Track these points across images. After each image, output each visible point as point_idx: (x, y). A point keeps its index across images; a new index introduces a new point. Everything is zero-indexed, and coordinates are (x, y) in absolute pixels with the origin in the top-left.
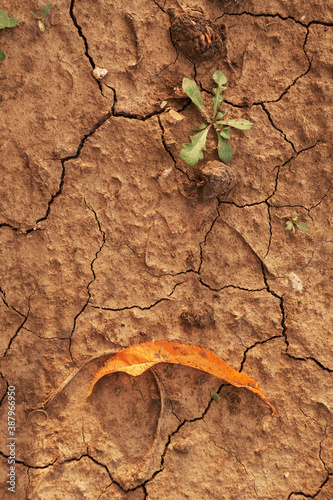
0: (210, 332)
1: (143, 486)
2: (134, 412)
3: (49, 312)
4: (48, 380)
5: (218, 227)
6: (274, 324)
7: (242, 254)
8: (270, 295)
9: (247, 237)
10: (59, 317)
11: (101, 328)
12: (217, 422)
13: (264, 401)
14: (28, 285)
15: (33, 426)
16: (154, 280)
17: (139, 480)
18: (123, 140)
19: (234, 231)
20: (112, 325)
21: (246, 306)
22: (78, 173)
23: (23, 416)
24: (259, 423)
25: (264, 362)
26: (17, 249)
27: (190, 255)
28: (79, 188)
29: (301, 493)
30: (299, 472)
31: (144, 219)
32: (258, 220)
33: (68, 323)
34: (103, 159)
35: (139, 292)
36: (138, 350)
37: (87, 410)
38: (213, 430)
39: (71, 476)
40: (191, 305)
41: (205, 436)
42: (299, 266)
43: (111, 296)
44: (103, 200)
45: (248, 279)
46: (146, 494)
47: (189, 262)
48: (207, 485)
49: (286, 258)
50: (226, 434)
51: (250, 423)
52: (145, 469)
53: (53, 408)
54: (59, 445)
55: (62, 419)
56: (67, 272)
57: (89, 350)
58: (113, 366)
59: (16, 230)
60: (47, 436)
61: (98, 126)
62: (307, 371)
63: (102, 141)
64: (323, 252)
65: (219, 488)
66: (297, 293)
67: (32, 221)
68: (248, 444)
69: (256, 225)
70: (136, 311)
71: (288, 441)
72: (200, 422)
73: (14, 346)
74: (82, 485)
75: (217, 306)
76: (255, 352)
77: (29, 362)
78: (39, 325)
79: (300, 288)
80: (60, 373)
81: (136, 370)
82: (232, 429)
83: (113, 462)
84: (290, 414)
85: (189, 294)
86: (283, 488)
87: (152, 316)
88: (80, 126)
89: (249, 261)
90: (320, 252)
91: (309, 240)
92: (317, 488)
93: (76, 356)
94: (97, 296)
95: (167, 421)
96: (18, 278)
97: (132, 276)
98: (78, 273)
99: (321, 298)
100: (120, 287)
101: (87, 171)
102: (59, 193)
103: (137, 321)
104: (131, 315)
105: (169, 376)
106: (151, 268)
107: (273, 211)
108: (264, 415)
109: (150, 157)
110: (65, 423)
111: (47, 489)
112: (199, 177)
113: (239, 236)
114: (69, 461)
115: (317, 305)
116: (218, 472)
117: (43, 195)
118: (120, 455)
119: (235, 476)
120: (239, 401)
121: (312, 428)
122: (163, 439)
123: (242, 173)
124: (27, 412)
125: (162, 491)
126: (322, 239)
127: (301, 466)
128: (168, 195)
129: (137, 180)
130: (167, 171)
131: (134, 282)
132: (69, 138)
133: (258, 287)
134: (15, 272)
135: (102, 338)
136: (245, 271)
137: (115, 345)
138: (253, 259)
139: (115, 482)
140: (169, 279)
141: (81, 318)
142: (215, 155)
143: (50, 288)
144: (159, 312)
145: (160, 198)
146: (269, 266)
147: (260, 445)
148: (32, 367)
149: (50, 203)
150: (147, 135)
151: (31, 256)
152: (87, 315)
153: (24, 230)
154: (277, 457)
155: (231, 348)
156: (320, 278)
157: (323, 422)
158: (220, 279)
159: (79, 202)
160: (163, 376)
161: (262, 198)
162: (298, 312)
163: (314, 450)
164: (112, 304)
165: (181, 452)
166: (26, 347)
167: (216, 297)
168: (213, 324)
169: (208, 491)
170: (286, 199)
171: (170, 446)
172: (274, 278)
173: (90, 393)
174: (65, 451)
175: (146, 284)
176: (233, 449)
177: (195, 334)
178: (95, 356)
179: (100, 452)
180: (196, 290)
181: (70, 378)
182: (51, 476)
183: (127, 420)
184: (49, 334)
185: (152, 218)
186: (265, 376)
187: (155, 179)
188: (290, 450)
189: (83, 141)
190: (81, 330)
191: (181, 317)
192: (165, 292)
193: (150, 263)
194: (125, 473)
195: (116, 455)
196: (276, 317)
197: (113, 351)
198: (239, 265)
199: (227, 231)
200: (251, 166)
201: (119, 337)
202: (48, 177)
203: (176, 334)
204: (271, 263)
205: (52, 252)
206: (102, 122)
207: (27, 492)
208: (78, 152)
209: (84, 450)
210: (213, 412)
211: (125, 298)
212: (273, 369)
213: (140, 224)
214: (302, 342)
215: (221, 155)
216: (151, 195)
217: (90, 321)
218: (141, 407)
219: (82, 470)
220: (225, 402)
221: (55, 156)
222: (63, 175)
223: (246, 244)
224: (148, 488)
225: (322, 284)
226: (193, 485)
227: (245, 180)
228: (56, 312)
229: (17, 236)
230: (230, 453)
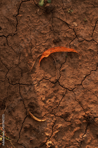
0: (61, 43)
1: (58, 81)
2: (50, 66)
3: (25, 51)
4: (30, 65)
5: (54, 19)
6: (74, 35)
7: (61, 23)
8: (70, 29)
9: (61, 18)
11: (37, 50)
12: (69, 62)
13: (77, 53)
14: (18, 46)
15: (30, 76)
16: (44, 36)
17: (56, 80)
18: (26, 7)
19: (58, 18)
20: (39, 49)
21: (66, 34)
22: (20, 18)
23: (27, 75)
24: (78, 58)
25: (74, 45)
26: (13, 39)
27: (50, 27)
28: (21, 21)
29: (93, 71)
30: (91, 66)
31: (37, 23)
32: (62, 14)
33: (29, 52)
34: (24, 13)
35: (42, 40)
36: (46, 52)
37: (40, 69)
38: (69, 64)
39: (42, 84)
40: (54, 38)
41: (67, 66)
42: (75, 20)
43: (36, 43)
44: (27, 22)
45: (65, 28)
46: (59, 82)
47: (50, 29)
48: (72, 76)
49: (71, 20)
50: (72, 64)
51: (76, 59)
52: (57, 77)
53: (33, 71)
54: (37, 78)
55: (36, 73)
56: (26, 41)
57: (36, 56)
58: (43, 57)
59: (11, 35)
60: (34, 77)
61: (20, 6)
62: (84, 43)
63: (23, 9)
64: (79, 15)
65: (74, 76)
66: (77, 27)
67: (14, 32)
68: (77, 64)
69: (62, 15)
70: (43, 44)
71: (86, 60)
72: (65, 63)
73: (20, 60)
74: (45, 85)
75: (60, 36)
76: (72, 43)
77: (25, 63)
78: (24, 54)
79: (77, 25)
80: (32, 63)
81: (47, 56)
82: (73, 62)
83: (50, 78)
84: (84, 54)
85: (53, 36)
86: (88, 71)
87: (47, 44)
88: (16, 7)
89: (63, 24)
90: (78, 15)
91: (75, 14)
92: (96, 68)
93: (34, 58)
94: (33, 43)
95: (58, 66)
96: (15, 46)
97: (39, 37)
98: (28, 40)
99: (82, 26)
100: (37, 40)
101: (21, 17)
102: (17, 24)
103: (44, 46)
104: (42, 45)
105: (55, 56)
106: (43, 33)
107: (65, 10)
108: (79, 56)
109: (34, 9)
110: (37, 74)
111: (38, 88)
112: (45, 8)
113: (59, 19)
114: (40, 81)
115: (82, 27)
116: (73, 72)
117: (14, 26)
118: (51, 76)
119: (77, 72)
120: (72, 55)
121: (90, 55)
122: (59, 70)
123: (55, 4)
124: (28, 74)
125: (62, 81)
126: (77, 12)
127: (91, 65)
128: (40, 16)
129: (33, 15)
130: (38, 10)
131: (40, 38)
132: (15, 11)
133: (67, 28)
134: (15, 45)
135: (37, 52)
136: (63, 26)
137: (41, 53)
138: (64, 23)
139: (52, 82)
140: (47, 34)
141: (32, 50)
142: (47, 2)
143: (23, 45)
144: (48, 42)
145: (39, 17)
146: (68, 23)
147: (80, 63)
148: (25, 64)
149: (16, 27)
150: (31, 4)
151: (17, 40)
152: (33, 49)
153: (13, 35)
154: (85, 65)
155: (66, 44)
156: (80, 21)
157: (92, 53)
158: (58, 30)
159: (22, 24)
160: (54, 56)
161: (61, 8)
162: (78, 31)
163: (92, 60)
164: (37, 44)
165: (64, 71)
166: (23, 60)
167: (59, 34)
168: (60, 40)
169: (72, 77)
170: (66, 6)
171: (61, 70)
172: (70, 25)
173: (39, 65)
174: (39, 79)
175: (43, 37)
176: (74, 66)
177: (58, 44)
178: (38, 57)
179: (46, 77)
180: (54, 34)
181: (34, 63)
182: (38, 86)
183: (50, 68)
184: (26, 56)
185: (39, 22)
186: (76, 48)
187: (36, 13)
188: (87, 62)
189: (18, 11)
190: (33, 52)
191: (53, 41)
192: (48, 37)
193: (42, 32)
194: (53, 79)
195: (50, 76)
196: (74, 34)
197: (41, 54)
198: (61, 25)
199: (56, 19)
200: (56, 2)
201: (41, 51)
202: (14, 21)
203: (53, 46)
204: (68, 22)
205: (20, 37)
206: (21, 5)
207: (34, 90)
208: (18, 13)
209: (43, 78)
210: (67, 60)
211: (40, 42)
212: (77, 45)
213: (37, 24)
214: (81, 37)
215: (48, 2)
216: (37, 17)
218: (51, 64)
219: (44, 82)
220: (69, 57)
221: (14, 16)
222: (17, 19)
223: (61, 20)
224: (59, 81)
225: (81, 23)
226: (69, 77)
227: (56, 6)
228: (26, 50)
229: (12, 37)
230: (74, 67)
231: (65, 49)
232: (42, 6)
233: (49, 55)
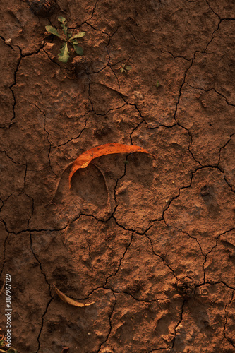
0: (111, 135)
1: (112, 216)
2: (94, 186)
3: (36, 158)
4: (49, 189)
5: (92, 86)
6: (137, 118)
7: (108, 94)
8: (129, 106)
9: (107, 85)
10: (41, 158)
11: (61, 155)
12: (132, 173)
13: (148, 154)
14: (21, 150)
15: (52, 212)
16: (75, 123)
17: (109, 214)
18: (32, 66)
19: (100, 85)
20: (66, 152)
21: (121, 116)
22: (19, 90)
23: (45, 209)
24: (151, 165)
25: (141, 137)
26: (8, 136)
27: (85, 104)
28: (23, 97)
29: (184, 187)
30: (178, 178)
31: (58, 98)
32: (109, 75)
33: (46, 159)
34: (27, 79)
35: (71, 132)
36: (83, 157)
37: (72, 194)
38: (132, 178)
39: (79, 226)
40: (97, 127)
41: (130, 182)
42: (136, 87)
43: (59, 139)
44: (36, 97)
45: (116, 104)
46: (115, 219)
47: (87, 108)
48: (141, 203)
49: (129, 86)
50: (139, 177)
51: (147, 167)
52: (109, 208)
53: (57, 199)
54: (67, 215)
55: (63, 203)
56: (35, 137)
57: (61, 167)
58: (76, 168)
59: (4, 128)
60: (60, 214)
61: (18, 65)
62: (161, 132)
63: (24, 72)
64: (144, 76)
65: (146, 202)
66: (141, 99)
67: (9, 121)
68: (150, 177)
69: (108, 77)
70: (73, 141)
71: (167, 167)
72: (125, 177)
73: (27, 180)
74: (85, 228)
75: (108, 122)
76: (135, 134)
77: (37, 185)
78: (34, 166)
79: (141, 96)
80: (53, 183)
81: (85, 165)
82: (140, 173)
83: (94, 212)
84: (163, 154)
85: (94, 122)
86: (175, 189)
87: (82, 140)
88: (10, 69)
89: (113, 95)
90: (142, 76)
91: (135, 73)
92: (189, 182)
93: (56, 173)
94: (53, 142)
95: (110, 183)
96: (14, 149)
97: (64, 126)
98: (40, 135)
99: (153, 97)
100: (60, 132)
101: (23, 87)
102: (15, 103)
103: (76, 145)
104: (72, 143)
105: (101, 163)
106: (71, 118)
107: (114, 68)
108: (152, 160)
109: (47, 69)
110: (65, 205)
111: (71, 236)
112: (72, 66)
113: (104, 86)
114: (75, 220)
115: (152, 100)
116: (143, 195)
117: (9, 107)
118: (96, 207)
119: (151, 193)
120: (137, 159)
121: (175, 156)
122: (112, 192)
123: (92, 57)
124: (46, 207)
125: (122, 215)
126: (140, 70)
127: (178, 175)
128: (63, 82)
129: (47, 81)
130: (58, 72)
131: (67, 128)
132: (8, 76)
133: (123, 105)
134: (12, 147)
135: (63, 159)
136: (113, 100)
137: (72, 160)
138: (114, 93)
139: (99, 220)
140: (81, 119)
141: (51, 155)
142: (75, 54)
143: (31, 147)
144: (84, 136)
145: (61, 85)
146: (122, 93)
147: (156, 175)
148: (39, 186)
149: (13, 109)
150: (42, 59)
151: (16, 137)
152: (53, 152)
153: (7, 126)
154: (166, 176)
155: (123, 137)
156: (148, 88)
157: (179, 151)
158: (104, 109)
159: (26, 103)
160: (99, 164)
161: (106, 64)
162: (145, 107)
163: (181, 165)
164: (62, 142)
165: (122, 193)
166: (33, 178)
167: (106, 118)
168: (110, 130)
169: (142, 206)
170: (116, 60)
171: (116, 193)
172: (127, 98)
173: (70, 186)
174: (71, 217)
175: (72, 126)
176: (145, 182)
177: (105, 139)
178: (64, 169)
179: (87, 210)
180: (96, 119)
181: (58, 183)
182: (70, 230)
183: (92, 191)
184: (40, 168)
185: (60, 96)
186: (142, 142)
187: (55, 77)
188: (170, 171)
189: (15, 75)
190: (54, 160)
191: (95, 134)
192: (83, 126)
193: (70, 116)
194: (102, 214)
195: (94, 208)
196: (136, 114)
197: (70, 164)
198: (110, 99)
199: (97, 86)
200: (94, 52)
201: (72, 155)
202: (7, 97)
203: (96, 143)
204: (123, 91)
205: (24, 131)
206: (19, 62)
207: (63, 241)
208: (15, 81)
209: (79, 212)
210: (129, 170)
211: (66, 137)
212: (146, 138)
213: (57, 101)
214: (153, 120)
215: (78, 52)
216: (56, 86)
217: (56, 154)
218: (96, 182)
219: (83, 221)
220: (132, 163)
221: (6, 87)
222: (13, 94)
223: (108, 88)
224: (115, 216)
225: (150, 90)
226: (135, 206)
227: (94, 59)
228: (39, 157)
229: (5, 130)
230: (144, 184)
231: (122, 147)
232: (65, 63)
233: (90, 164)
